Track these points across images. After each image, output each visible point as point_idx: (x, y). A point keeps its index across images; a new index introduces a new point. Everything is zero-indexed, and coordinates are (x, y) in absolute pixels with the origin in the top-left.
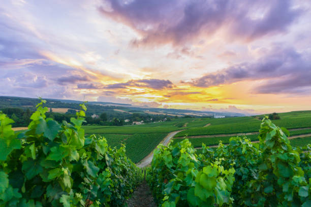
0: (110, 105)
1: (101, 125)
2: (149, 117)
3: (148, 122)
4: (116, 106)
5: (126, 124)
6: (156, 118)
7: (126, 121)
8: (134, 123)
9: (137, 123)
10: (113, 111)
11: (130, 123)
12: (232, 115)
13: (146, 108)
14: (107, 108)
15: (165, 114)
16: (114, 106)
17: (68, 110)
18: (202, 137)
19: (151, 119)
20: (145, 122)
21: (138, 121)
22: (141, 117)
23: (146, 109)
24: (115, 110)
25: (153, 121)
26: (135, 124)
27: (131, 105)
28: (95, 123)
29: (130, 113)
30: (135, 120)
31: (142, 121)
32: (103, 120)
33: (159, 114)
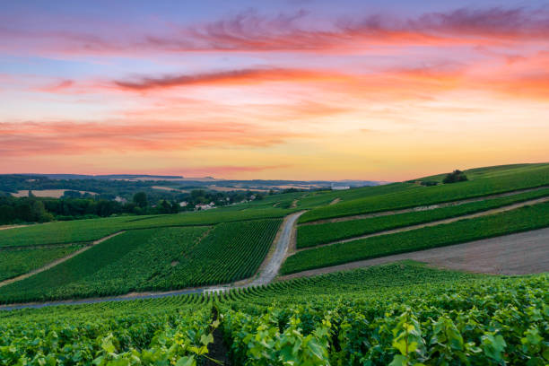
0: (143, 179)
1: (138, 213)
2: (221, 195)
3: (222, 204)
4: (156, 180)
5: (183, 209)
6: (235, 197)
7: (183, 204)
8: (197, 206)
9: (203, 207)
10: (152, 190)
11: (190, 207)
12: (359, 185)
13: (210, 180)
14: (139, 184)
15: (245, 190)
16: (153, 181)
17: (65, 193)
18: (352, 219)
19: (228, 199)
20: (217, 204)
21: (205, 204)
22: (207, 197)
23: (210, 183)
24: (154, 187)
25: (231, 201)
26: (199, 209)
27: (181, 177)
28: (124, 212)
29: (184, 191)
30: (199, 202)
31: (212, 204)
32: (140, 206)
33: (235, 190)
